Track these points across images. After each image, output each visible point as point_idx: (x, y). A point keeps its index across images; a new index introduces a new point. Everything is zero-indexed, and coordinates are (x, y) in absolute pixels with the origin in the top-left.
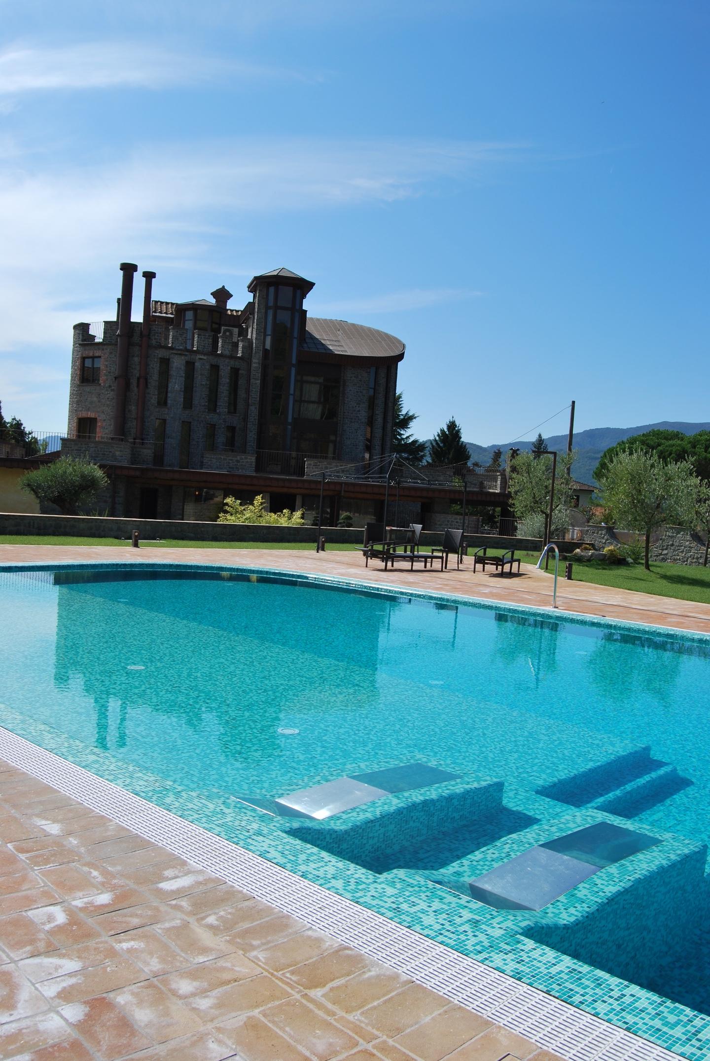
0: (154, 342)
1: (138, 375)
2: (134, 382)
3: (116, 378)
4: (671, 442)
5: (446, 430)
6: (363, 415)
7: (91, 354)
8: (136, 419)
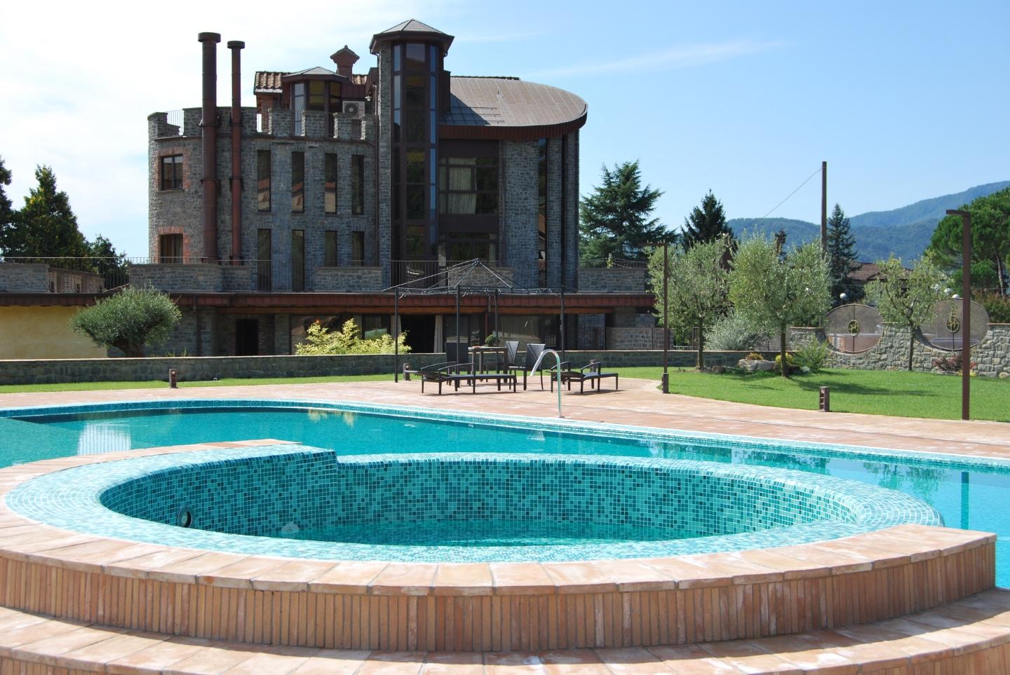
0: (248, 131)
1: (230, 175)
2: (226, 184)
3: (202, 181)
5: (701, 209)
6: (533, 203)
7: (170, 153)
8: (231, 231)
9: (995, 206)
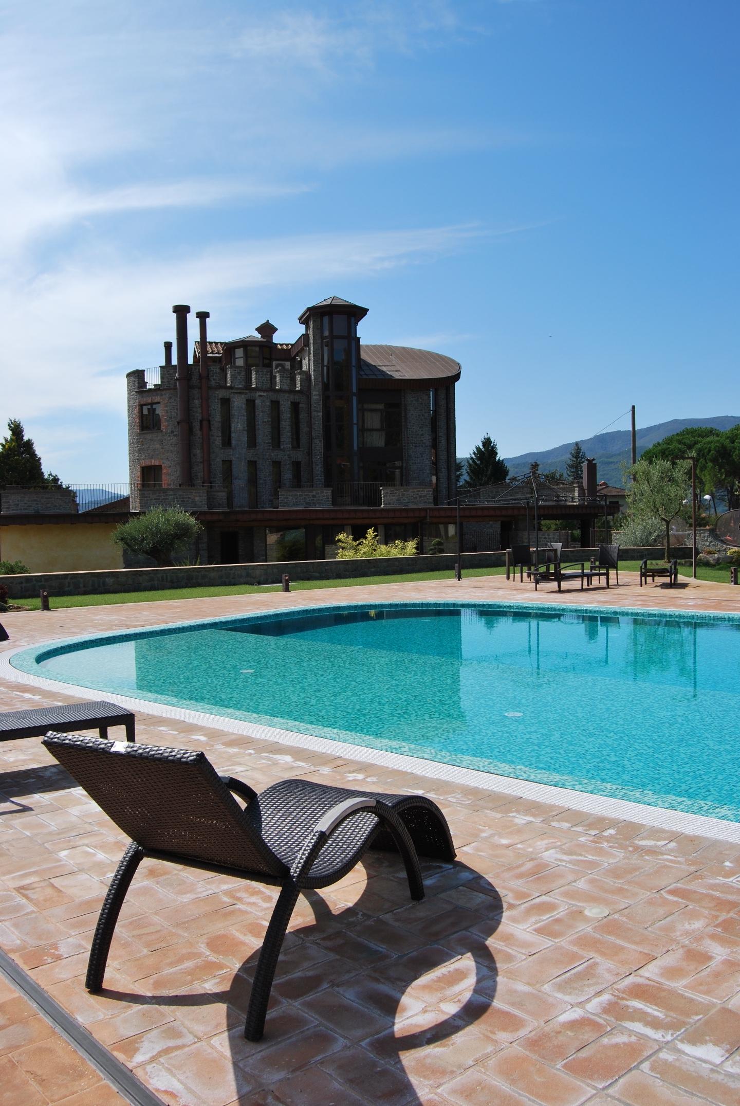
0: (213, 383)
1: (200, 418)
2: (196, 425)
3: (178, 423)
5: (481, 447)
6: (427, 438)
7: (149, 401)
8: (202, 462)
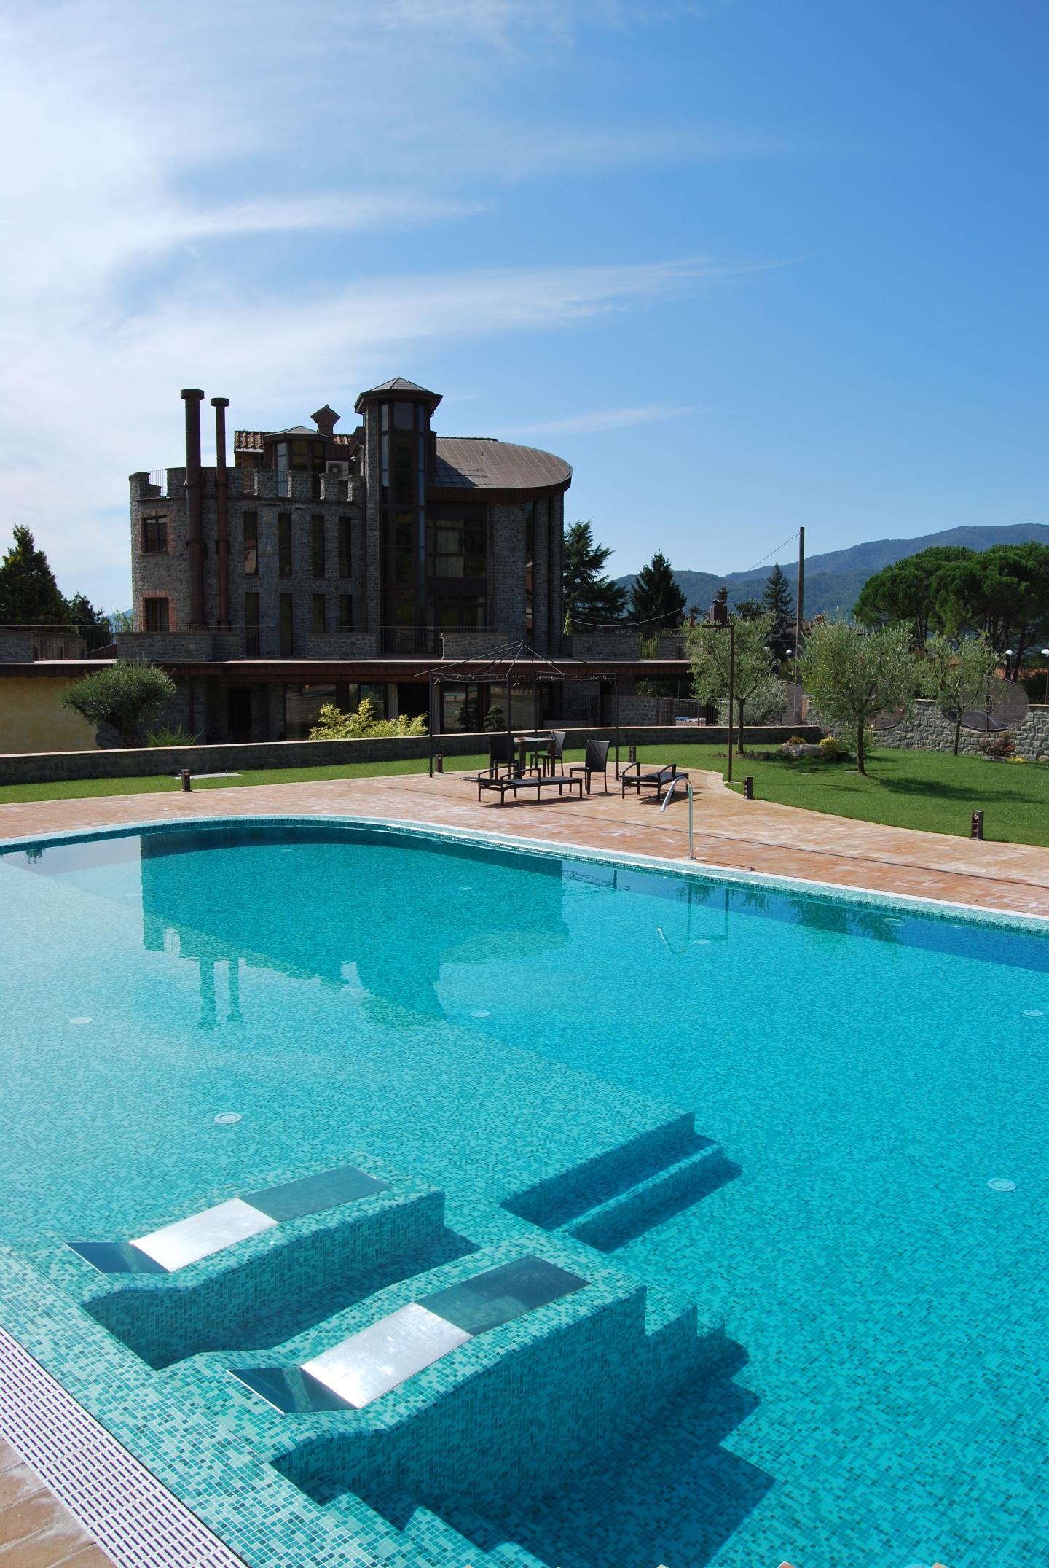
0: (234, 492)
1: (216, 537)
2: (211, 546)
3: (187, 544)
4: (954, 564)
5: (651, 568)
7: (154, 514)
8: (219, 595)
9: (917, 567)
